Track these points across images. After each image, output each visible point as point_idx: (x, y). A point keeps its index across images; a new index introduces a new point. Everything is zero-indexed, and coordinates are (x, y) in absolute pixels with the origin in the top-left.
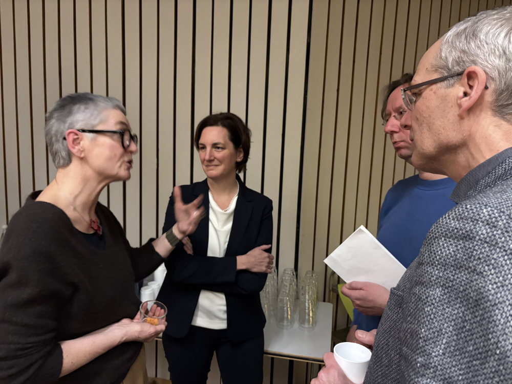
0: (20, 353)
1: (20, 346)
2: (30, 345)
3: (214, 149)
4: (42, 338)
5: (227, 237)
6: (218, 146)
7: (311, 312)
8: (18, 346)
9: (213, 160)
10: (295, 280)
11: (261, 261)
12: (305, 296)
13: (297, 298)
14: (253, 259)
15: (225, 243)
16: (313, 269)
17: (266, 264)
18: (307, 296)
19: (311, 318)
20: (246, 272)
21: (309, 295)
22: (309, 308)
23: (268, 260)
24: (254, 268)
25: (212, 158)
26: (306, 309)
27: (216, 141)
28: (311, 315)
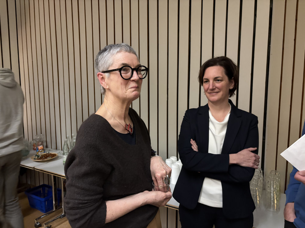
0: (80, 206)
1: (81, 201)
2: (86, 201)
3: (215, 82)
4: (93, 197)
5: (222, 141)
6: (218, 79)
7: (275, 200)
8: (79, 201)
9: (215, 89)
10: (262, 176)
11: (249, 158)
12: (271, 188)
13: (264, 189)
14: (242, 157)
15: (221, 145)
16: (276, 169)
17: (253, 161)
18: (272, 188)
19: (275, 205)
20: (236, 165)
21: (273, 188)
22: (274, 197)
23: (254, 158)
24: (243, 163)
25: (214, 87)
26: (271, 198)
27: (217, 76)
28: (275, 202)
